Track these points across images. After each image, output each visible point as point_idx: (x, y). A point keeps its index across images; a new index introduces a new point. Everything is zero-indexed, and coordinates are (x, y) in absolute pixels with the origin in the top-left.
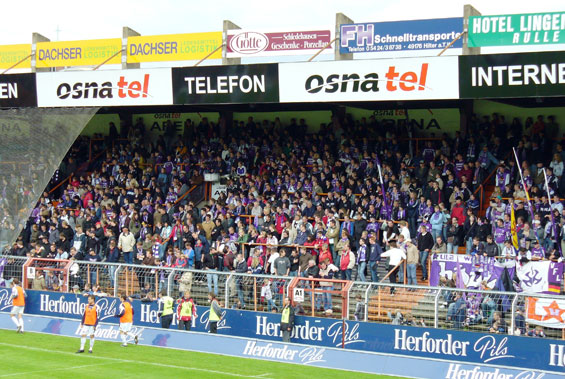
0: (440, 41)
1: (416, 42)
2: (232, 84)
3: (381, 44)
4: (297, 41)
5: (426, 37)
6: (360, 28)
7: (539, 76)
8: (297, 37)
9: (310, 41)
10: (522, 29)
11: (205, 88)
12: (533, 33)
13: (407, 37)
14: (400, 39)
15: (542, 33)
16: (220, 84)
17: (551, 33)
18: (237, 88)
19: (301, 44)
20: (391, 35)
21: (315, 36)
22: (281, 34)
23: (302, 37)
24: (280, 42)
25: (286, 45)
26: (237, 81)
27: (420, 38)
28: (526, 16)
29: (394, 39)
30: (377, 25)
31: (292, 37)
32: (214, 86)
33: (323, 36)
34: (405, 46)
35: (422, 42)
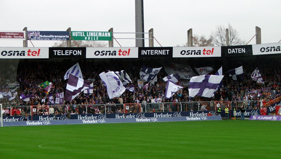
0: (62, 38)
1: (54, 38)
2: (70, 53)
3: (42, 38)
4: (11, 35)
5: (57, 36)
6: (35, 33)
8: (11, 34)
9: (16, 36)
10: (87, 36)
11: (61, 53)
12: (91, 37)
13: (51, 36)
14: (49, 37)
15: (93, 37)
16: (66, 53)
17: (96, 37)
18: (72, 54)
19: (13, 37)
20: (46, 35)
21: (18, 34)
22: (5, 33)
23: (13, 34)
24: (5, 35)
25: (7, 37)
26: (72, 52)
27: (56, 37)
28: (88, 32)
29: (47, 36)
30: (40, 32)
31: (9, 34)
32: (64, 53)
33: (21, 34)
34: (51, 39)
35: (56, 38)
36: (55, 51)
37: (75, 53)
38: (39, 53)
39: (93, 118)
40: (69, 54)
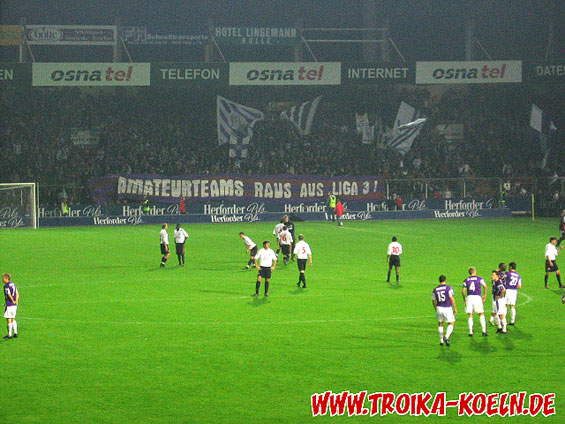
0: (194, 40)
1: (177, 40)
2: (195, 74)
3: (152, 40)
4: (86, 35)
5: (184, 37)
6: (135, 30)
7: (384, 74)
9: (97, 35)
10: (248, 36)
12: (255, 38)
13: (171, 37)
14: (165, 37)
15: (259, 39)
17: (266, 39)
19: (90, 38)
20: (159, 35)
21: (101, 33)
22: (73, 30)
23: (91, 33)
25: (77, 38)
26: (200, 72)
27: (180, 38)
29: (161, 37)
31: (82, 32)
32: (183, 74)
33: (107, 33)
34: (170, 42)
35: (182, 40)
36: (164, 71)
37: (206, 74)
38: (129, 76)
39: (236, 211)
40: (193, 76)
